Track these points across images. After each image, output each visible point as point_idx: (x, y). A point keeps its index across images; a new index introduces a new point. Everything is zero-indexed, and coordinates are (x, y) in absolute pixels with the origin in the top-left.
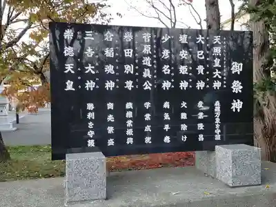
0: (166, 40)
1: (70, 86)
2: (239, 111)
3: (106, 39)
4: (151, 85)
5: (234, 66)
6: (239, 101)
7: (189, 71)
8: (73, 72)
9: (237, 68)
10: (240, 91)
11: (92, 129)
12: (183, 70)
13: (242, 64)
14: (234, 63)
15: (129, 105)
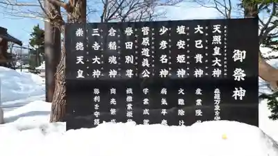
0: (164, 32)
1: (80, 75)
2: (241, 99)
3: (110, 34)
4: (149, 73)
5: (235, 54)
6: (241, 88)
7: (186, 60)
8: (83, 63)
9: (239, 55)
10: (243, 79)
11: (98, 111)
12: (181, 59)
13: (245, 52)
14: (235, 51)
15: (129, 91)
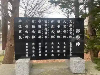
0: (53, 22)
1: (20, 37)
2: (78, 46)
3: (32, 22)
4: (47, 37)
5: (77, 30)
6: (78, 42)
7: (60, 32)
8: (21, 33)
9: (78, 31)
10: (79, 39)
11: (27, 51)
12: (58, 32)
13: (80, 30)
14: (77, 29)
15: (40, 44)
